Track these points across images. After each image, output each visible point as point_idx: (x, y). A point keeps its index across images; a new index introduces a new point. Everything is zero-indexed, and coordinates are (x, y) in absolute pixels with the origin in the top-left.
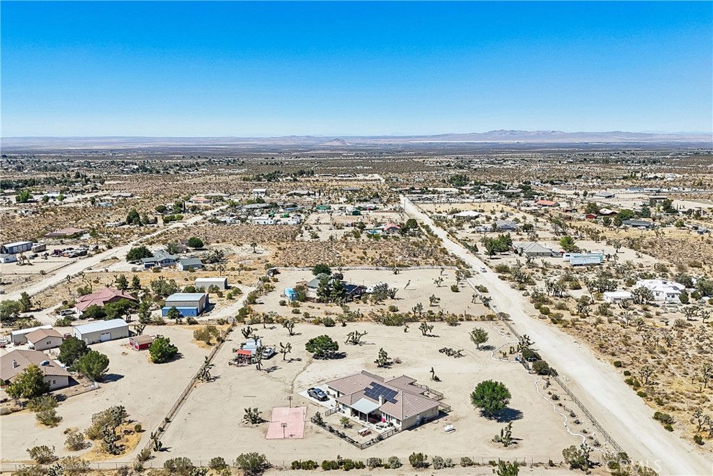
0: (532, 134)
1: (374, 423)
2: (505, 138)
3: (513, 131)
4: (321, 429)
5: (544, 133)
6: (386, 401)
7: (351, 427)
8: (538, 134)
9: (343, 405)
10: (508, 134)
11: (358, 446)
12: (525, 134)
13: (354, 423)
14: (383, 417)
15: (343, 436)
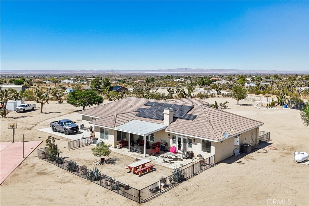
0: (194, 70)
1: (157, 154)
2: (183, 71)
3: (186, 69)
4: (52, 167)
5: (199, 69)
6: (175, 118)
7: (113, 162)
8: (197, 70)
9: (102, 131)
10: (184, 70)
11: (130, 197)
12: (192, 70)
13: (119, 156)
14: (172, 145)
15: (95, 177)
